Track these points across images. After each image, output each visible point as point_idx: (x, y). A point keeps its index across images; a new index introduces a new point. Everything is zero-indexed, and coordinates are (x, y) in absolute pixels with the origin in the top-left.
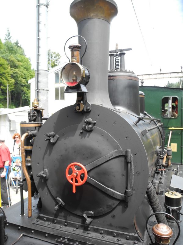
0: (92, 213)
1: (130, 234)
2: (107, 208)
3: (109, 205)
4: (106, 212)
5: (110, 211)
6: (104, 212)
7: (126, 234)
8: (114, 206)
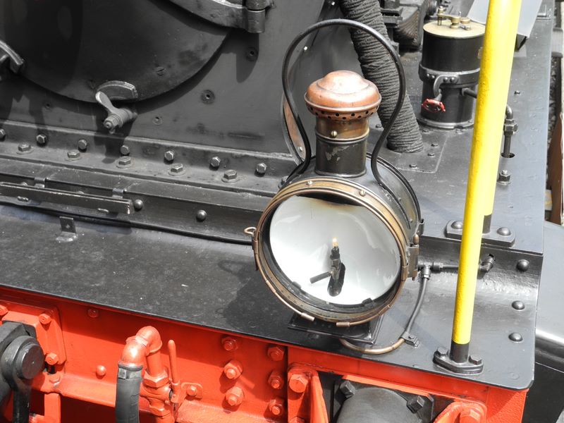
0: (130, 86)
1: (271, 156)
2: (183, 63)
3: (190, 53)
4: (180, 81)
5: (192, 74)
6: (170, 82)
7: (255, 158)
8: (206, 56)
